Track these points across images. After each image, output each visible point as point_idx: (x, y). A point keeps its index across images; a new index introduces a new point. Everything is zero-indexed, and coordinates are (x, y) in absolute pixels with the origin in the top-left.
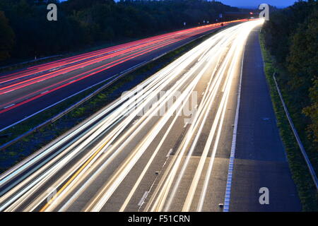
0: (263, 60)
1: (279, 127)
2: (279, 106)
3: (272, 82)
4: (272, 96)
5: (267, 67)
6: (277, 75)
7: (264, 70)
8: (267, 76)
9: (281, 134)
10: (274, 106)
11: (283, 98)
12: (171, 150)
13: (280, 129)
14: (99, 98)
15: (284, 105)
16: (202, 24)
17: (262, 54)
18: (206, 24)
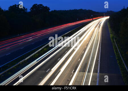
0: (110, 33)
1: (117, 60)
2: (117, 51)
3: (114, 41)
4: (114, 47)
5: (111, 36)
6: (115, 39)
7: (110, 37)
8: (111, 39)
9: (118, 62)
10: (115, 51)
11: (118, 48)
12: (74, 70)
13: (118, 61)
14: (44, 50)
15: (119, 51)
16: (84, 19)
17: (109, 30)
18: (86, 19)
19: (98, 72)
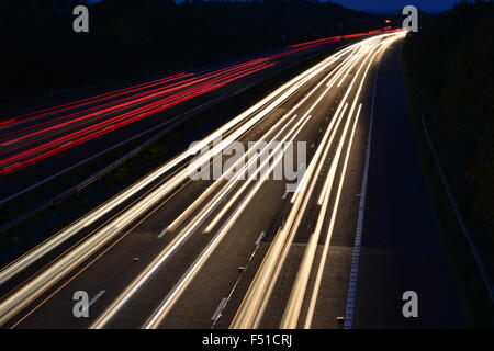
5: (411, 104)
6: (427, 118)
12: (263, 234)
14: (150, 153)
16: (311, 38)
18: (317, 38)
19: (357, 242)
